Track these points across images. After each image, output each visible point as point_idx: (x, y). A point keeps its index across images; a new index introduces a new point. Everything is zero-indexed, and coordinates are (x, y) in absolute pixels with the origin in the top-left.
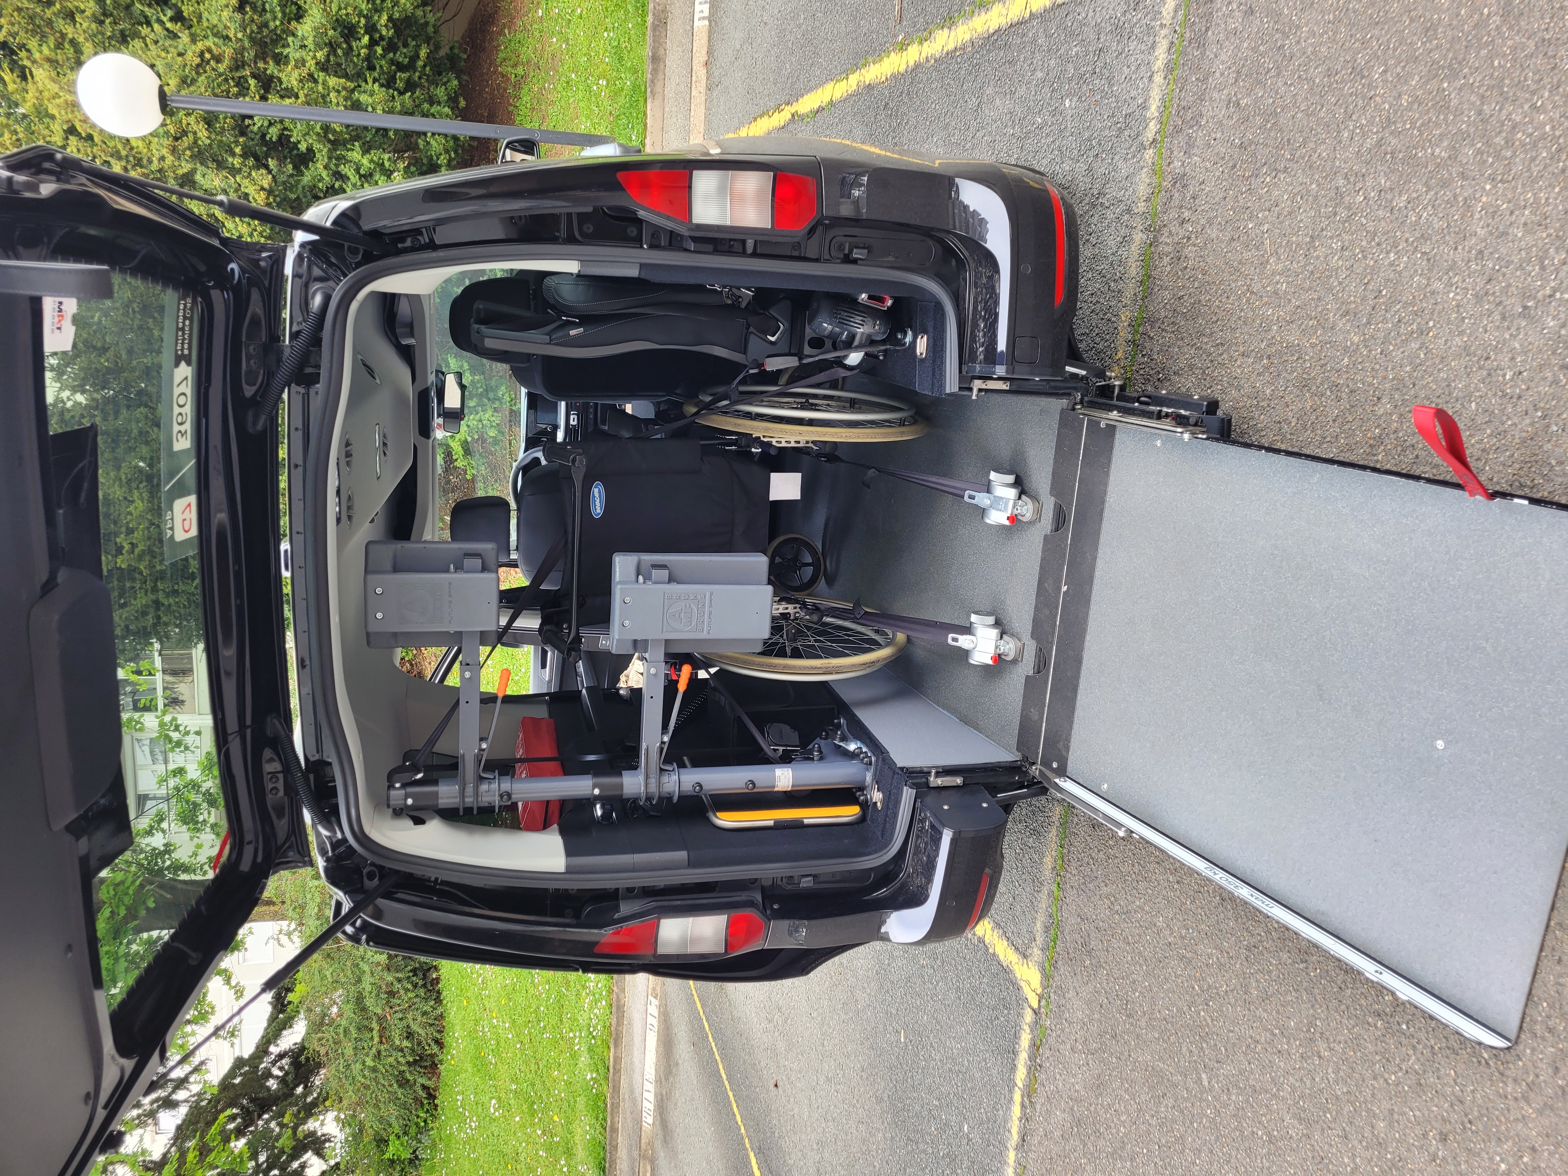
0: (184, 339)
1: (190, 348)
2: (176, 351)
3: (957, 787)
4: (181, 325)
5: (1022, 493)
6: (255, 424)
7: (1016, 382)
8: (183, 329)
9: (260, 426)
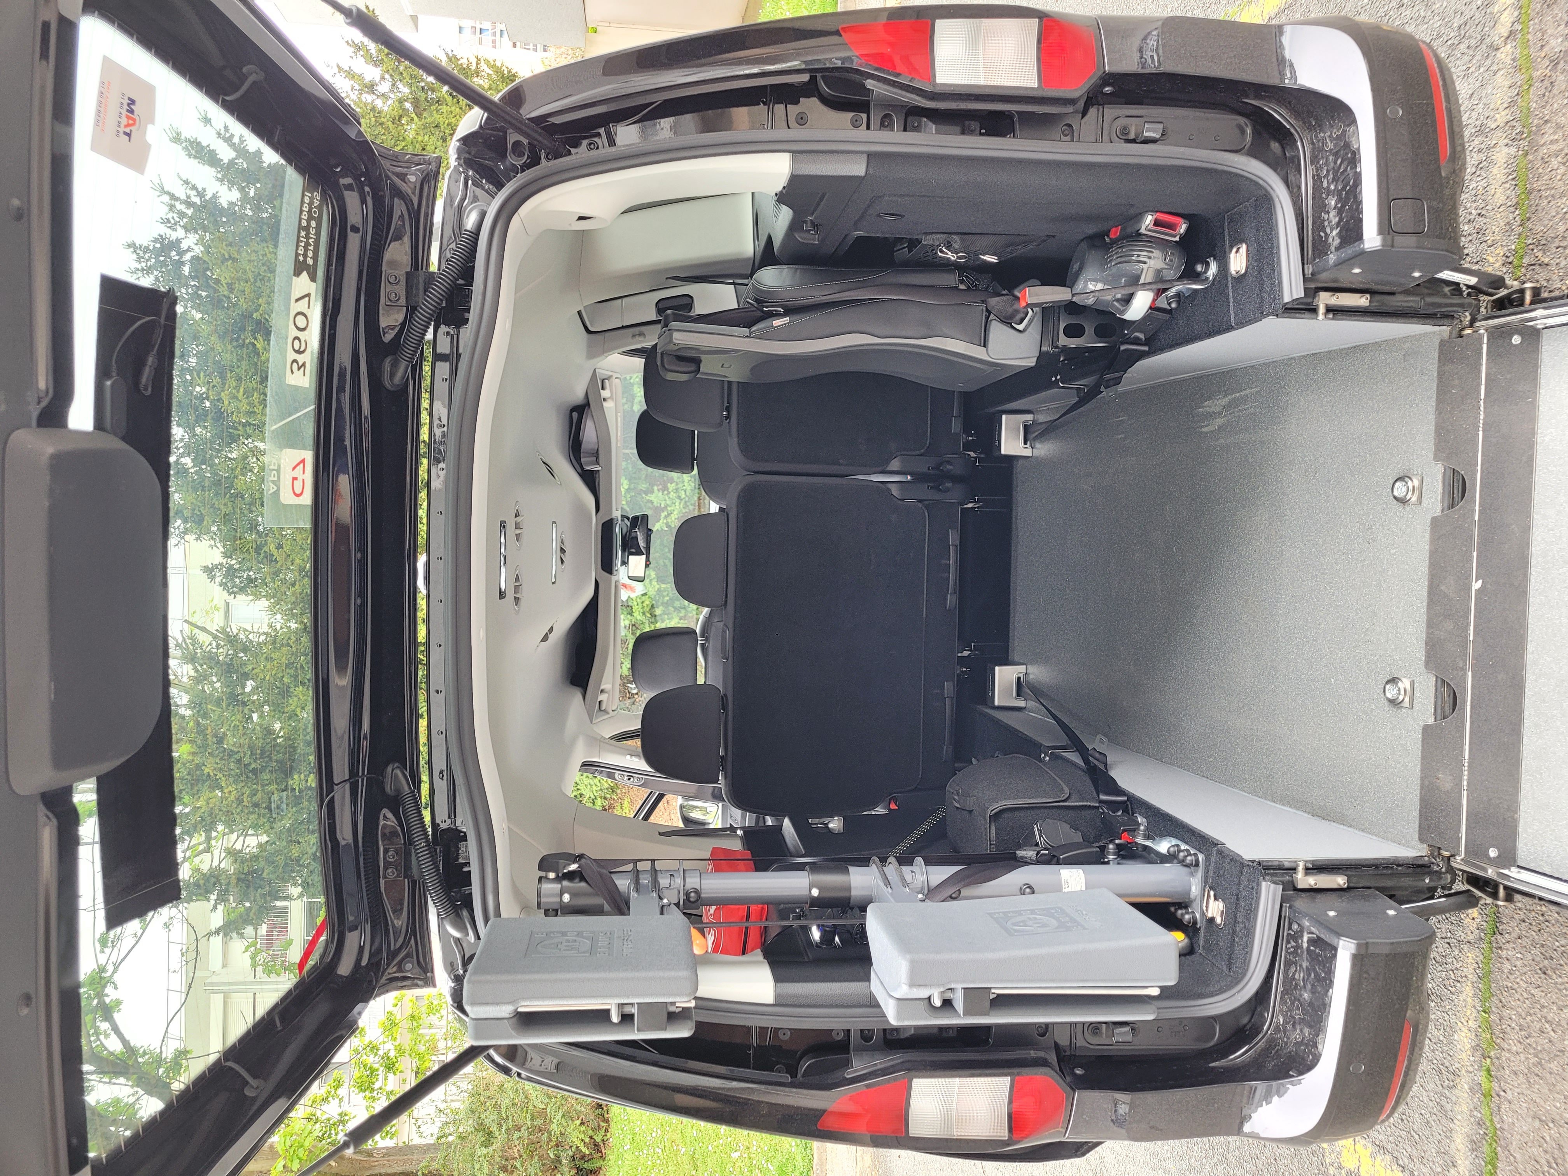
0: (307, 244)
1: (315, 258)
2: (297, 255)
3: (1340, 890)
4: (304, 223)
6: (392, 375)
7: (1378, 297)
8: (307, 229)
9: (397, 379)
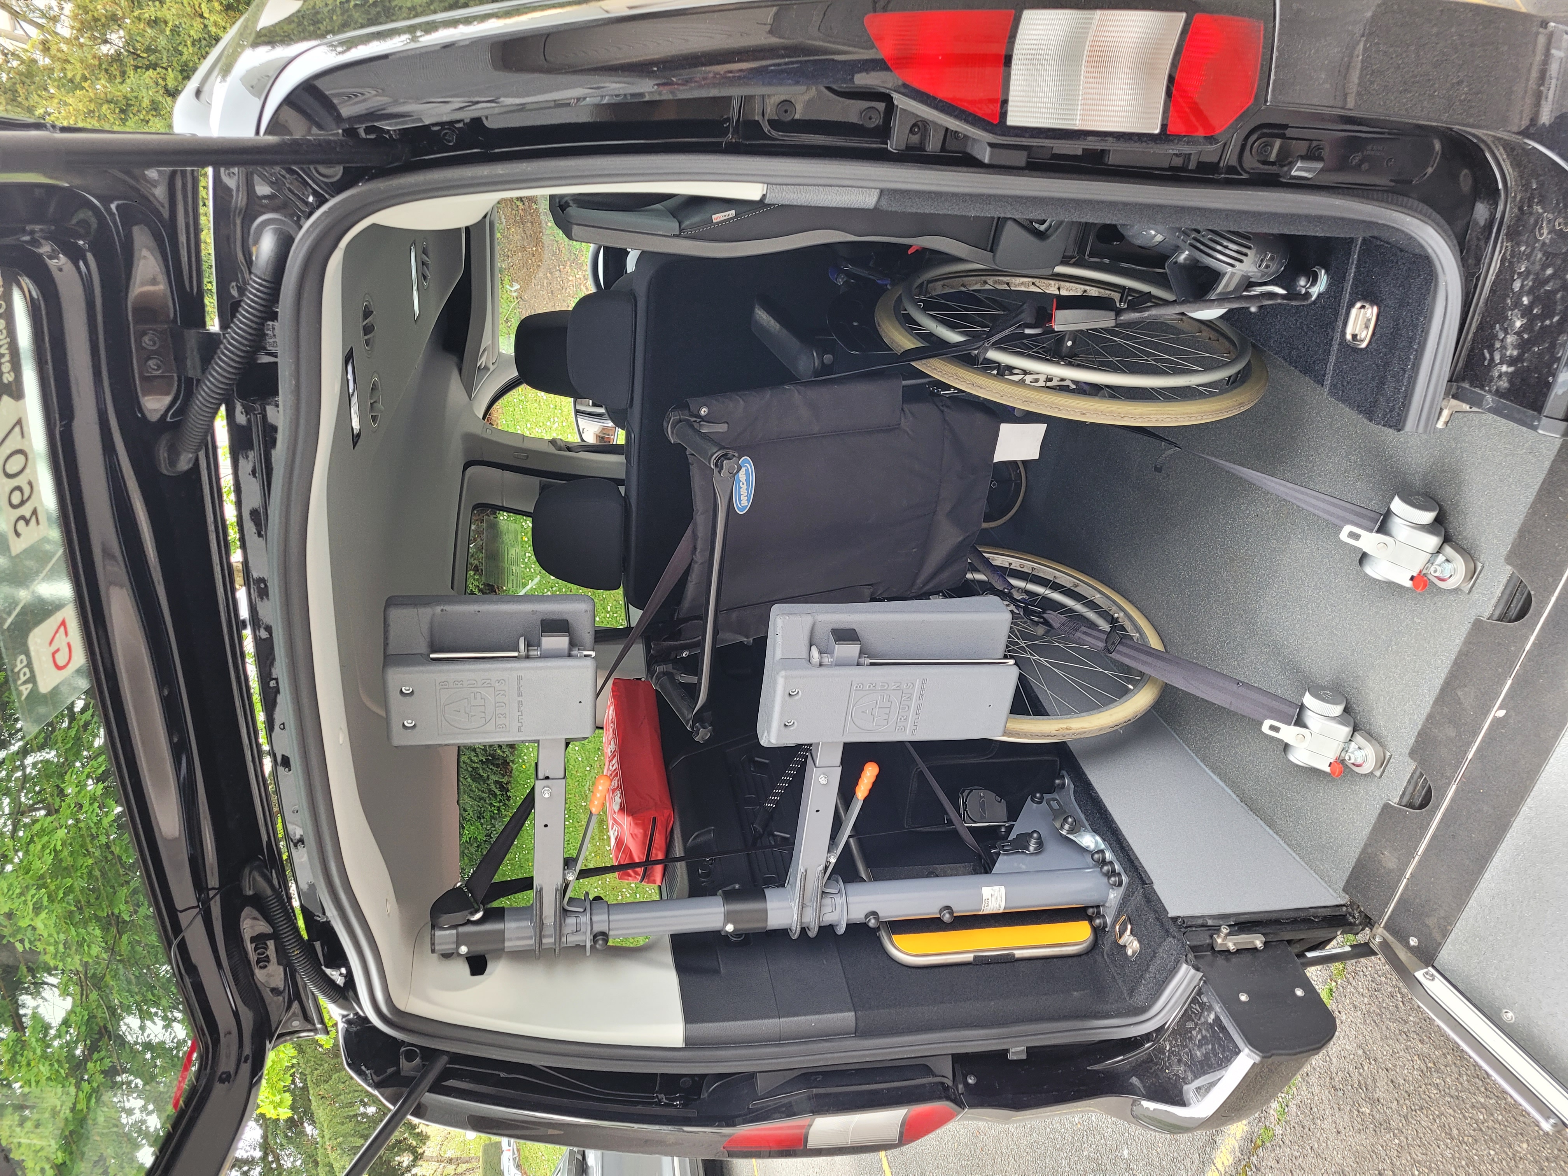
3: (1256, 952)
5: (1447, 540)
6: (173, 462)
9: (183, 465)
